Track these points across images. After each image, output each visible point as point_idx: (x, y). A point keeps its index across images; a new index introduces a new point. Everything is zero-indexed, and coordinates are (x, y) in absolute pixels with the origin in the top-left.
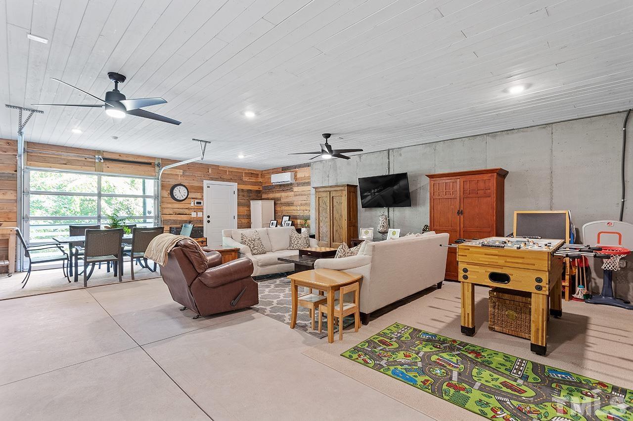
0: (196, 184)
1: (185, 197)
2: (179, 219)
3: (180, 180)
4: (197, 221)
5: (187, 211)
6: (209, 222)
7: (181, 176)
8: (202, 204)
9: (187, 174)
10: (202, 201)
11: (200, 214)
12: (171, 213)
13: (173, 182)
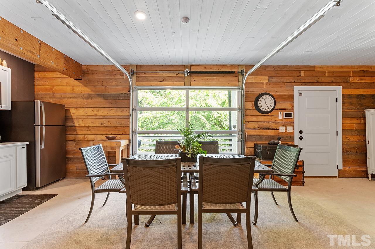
0: (285, 92)
1: (271, 108)
2: (265, 134)
3: (265, 88)
4: (287, 137)
5: (274, 125)
6: (301, 138)
7: (267, 83)
8: (292, 116)
9: (274, 80)
10: (292, 113)
11: (290, 129)
12: (256, 127)
13: (258, 91)
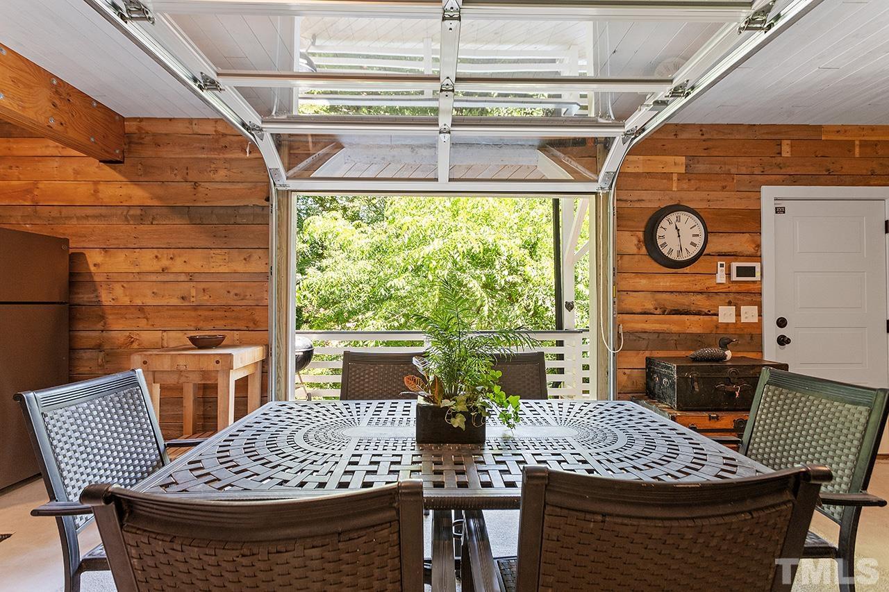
0: (733, 202)
1: (694, 251)
2: (675, 329)
3: (676, 191)
4: (740, 336)
5: (701, 302)
6: (783, 341)
7: (681, 177)
8: (758, 274)
9: (701, 168)
10: (757, 265)
11: (749, 314)
12: (649, 306)
13: (653, 200)
